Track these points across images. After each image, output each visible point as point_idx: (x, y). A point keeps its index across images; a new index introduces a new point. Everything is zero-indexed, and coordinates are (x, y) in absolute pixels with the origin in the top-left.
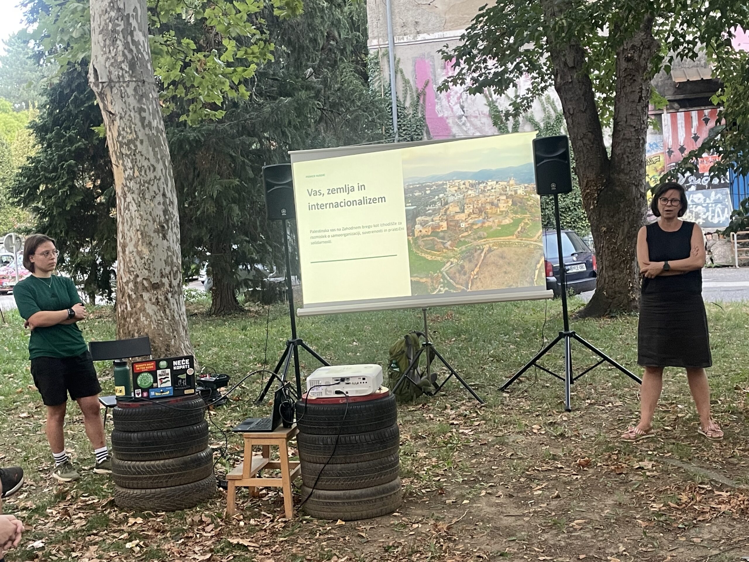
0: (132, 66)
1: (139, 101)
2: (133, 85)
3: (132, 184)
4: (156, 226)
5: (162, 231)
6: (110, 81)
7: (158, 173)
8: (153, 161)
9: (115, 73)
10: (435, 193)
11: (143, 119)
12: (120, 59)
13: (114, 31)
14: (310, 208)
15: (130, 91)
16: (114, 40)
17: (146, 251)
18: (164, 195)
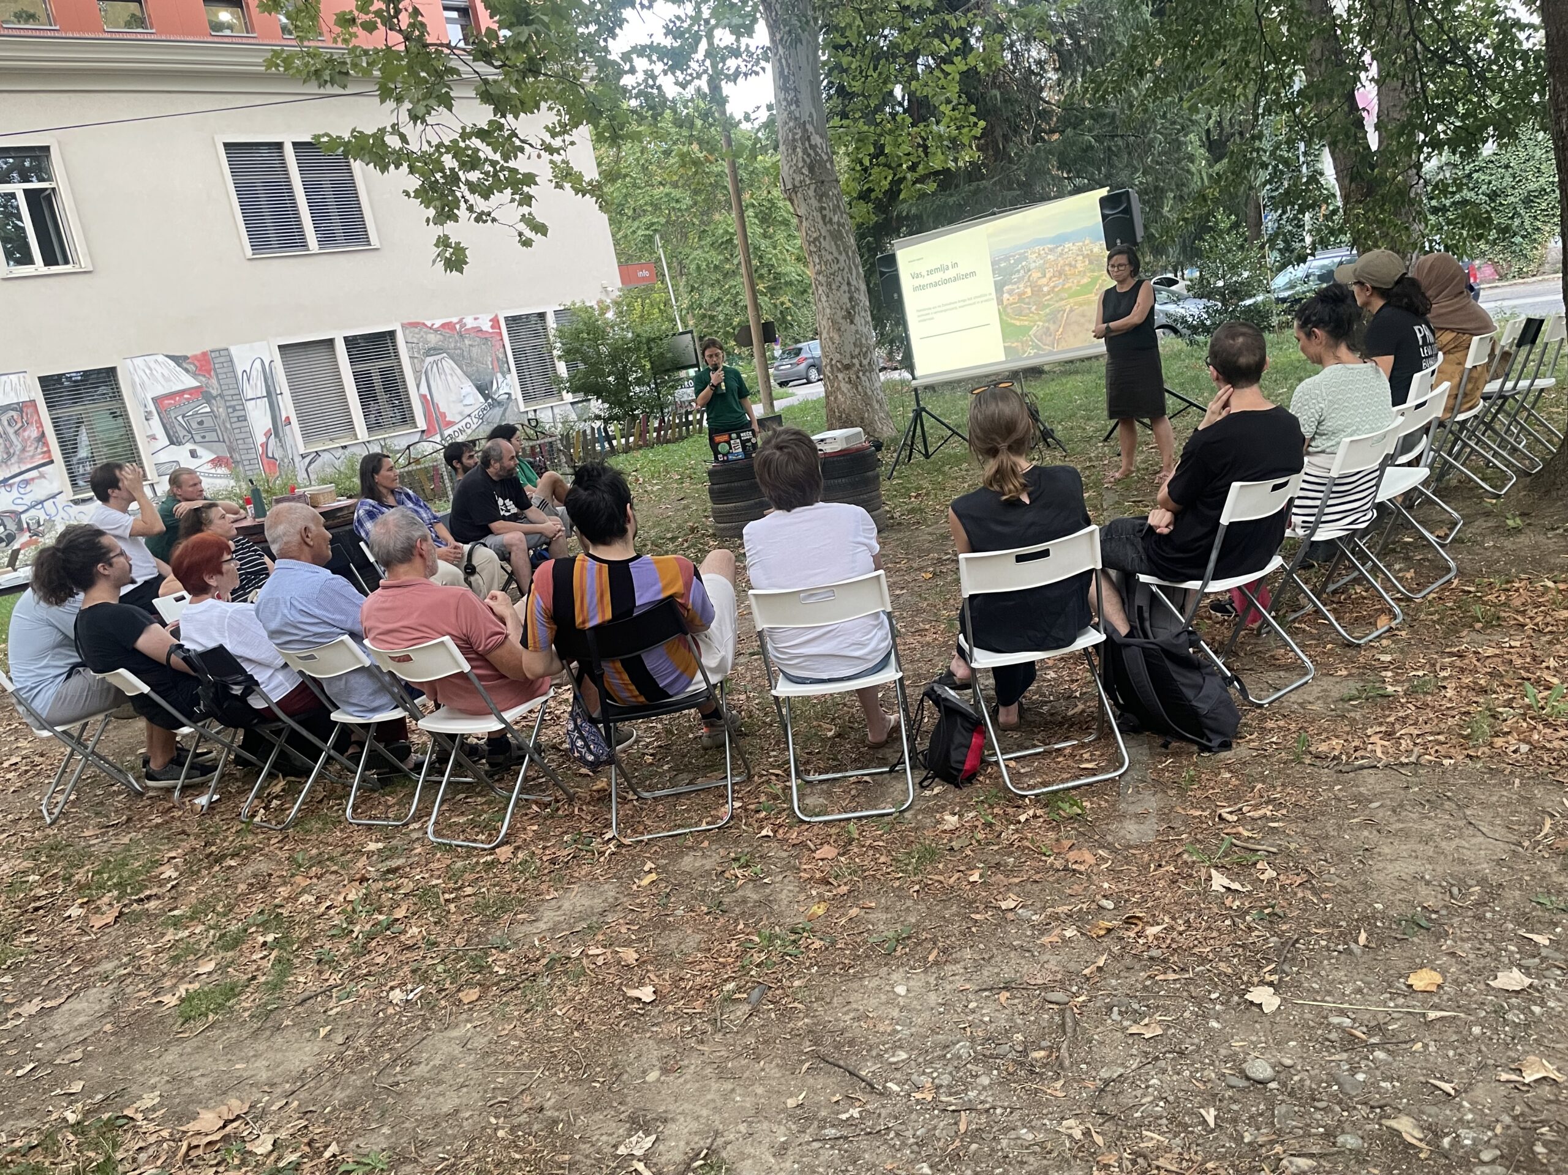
0: (811, 169)
1: (820, 201)
2: (813, 187)
3: (820, 278)
4: (844, 313)
5: (850, 317)
6: (794, 186)
7: (842, 264)
8: (836, 254)
9: (798, 178)
10: (1018, 262)
11: (824, 217)
12: (800, 165)
13: (794, 140)
14: (915, 289)
15: (811, 193)
16: (794, 149)
17: (836, 337)
18: (849, 284)
